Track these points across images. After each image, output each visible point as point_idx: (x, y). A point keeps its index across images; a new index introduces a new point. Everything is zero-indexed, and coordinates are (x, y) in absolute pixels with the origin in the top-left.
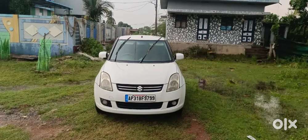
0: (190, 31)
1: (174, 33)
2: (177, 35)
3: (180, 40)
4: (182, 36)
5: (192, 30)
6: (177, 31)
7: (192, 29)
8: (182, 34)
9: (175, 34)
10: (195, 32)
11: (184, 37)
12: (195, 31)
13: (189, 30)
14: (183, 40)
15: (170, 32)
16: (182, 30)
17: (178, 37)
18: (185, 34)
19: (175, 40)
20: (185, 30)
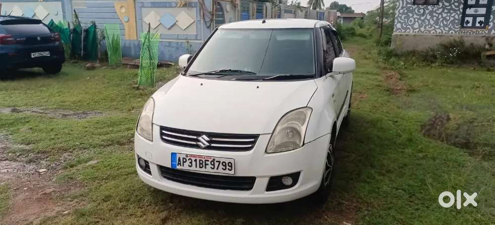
0: (446, 11)
1: (411, 15)
2: (416, 20)
3: (422, 29)
4: (429, 21)
5: (451, 6)
6: (419, 11)
7: (450, 5)
8: (429, 17)
9: (412, 17)
10: (457, 11)
11: (432, 22)
12: (457, 9)
13: (444, 8)
14: (430, 30)
15: (403, 13)
16: (428, 9)
17: (418, 22)
18: (436, 16)
19: (412, 30)
20: (436, 8)
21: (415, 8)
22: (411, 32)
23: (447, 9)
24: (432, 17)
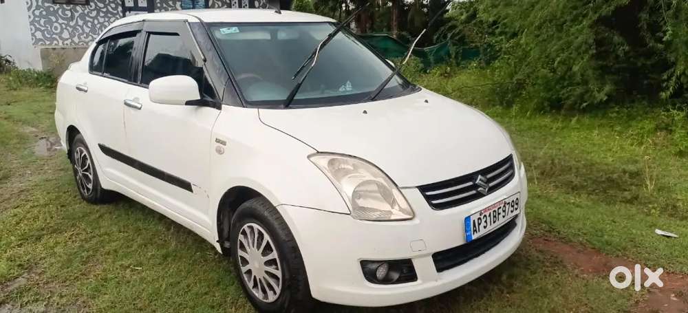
0: (102, 14)
1: (54, 19)
2: (64, 26)
3: (76, 39)
4: (82, 27)
5: (107, 8)
6: (63, 12)
7: (106, 6)
8: (80, 23)
9: (57, 22)
10: (116, 14)
11: (87, 30)
12: (115, 12)
13: (98, 10)
14: (87, 40)
15: (41, 16)
16: (77, 12)
17: (68, 30)
18: (90, 22)
19: (61, 42)
20: (88, 10)
21: (58, 9)
22: (61, 44)
23: (102, 12)
24: (86, 23)
